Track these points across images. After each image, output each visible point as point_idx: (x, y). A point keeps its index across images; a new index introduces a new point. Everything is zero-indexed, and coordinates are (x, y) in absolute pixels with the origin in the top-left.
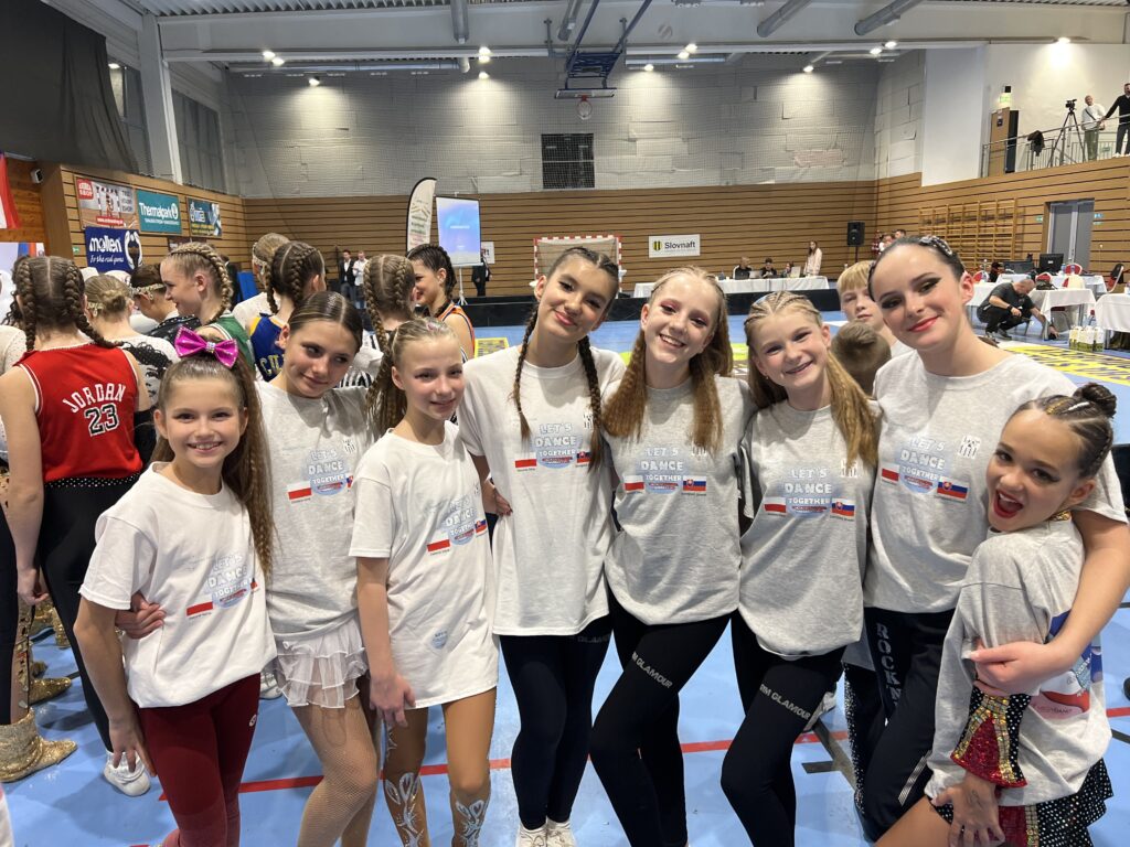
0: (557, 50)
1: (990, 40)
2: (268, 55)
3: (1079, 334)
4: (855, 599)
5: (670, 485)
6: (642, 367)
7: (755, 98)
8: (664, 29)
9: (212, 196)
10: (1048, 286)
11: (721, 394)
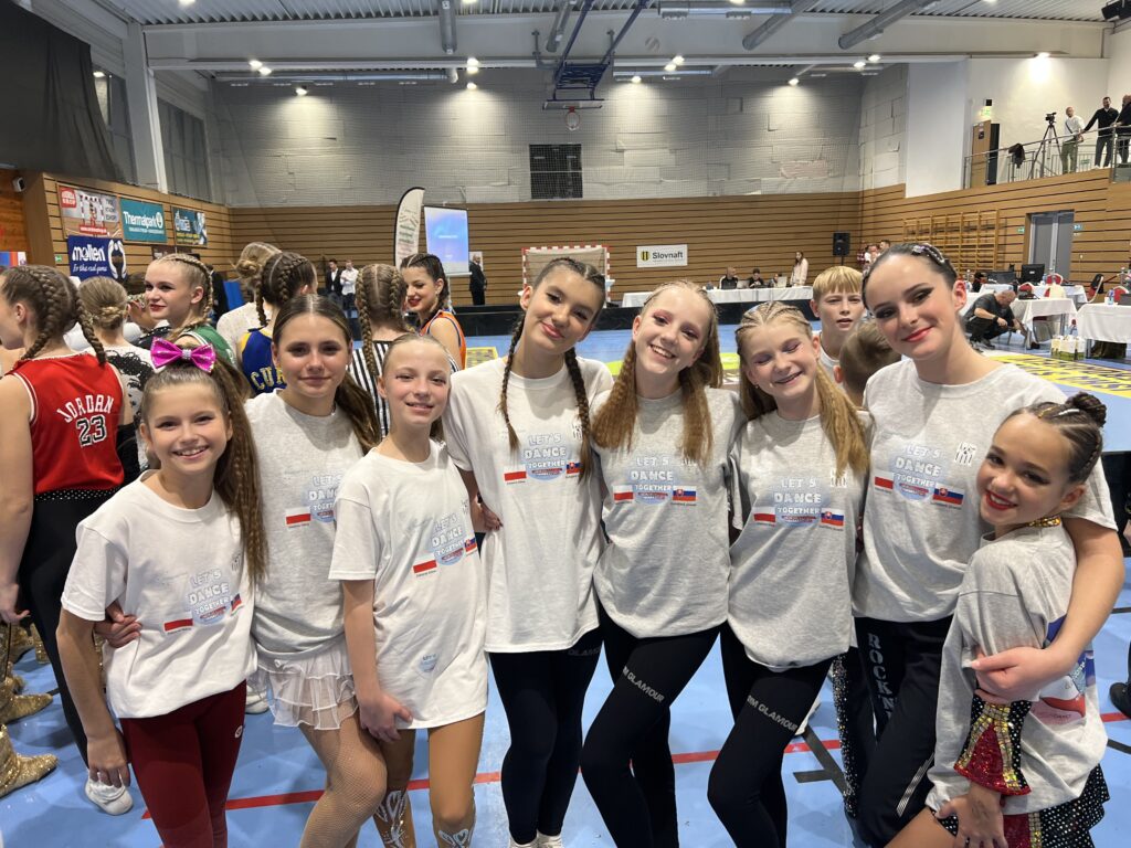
0: (545, 62)
1: (971, 54)
2: (255, 65)
3: (1061, 343)
4: (844, 610)
5: (660, 495)
6: (632, 378)
7: (741, 109)
8: (650, 42)
9: (198, 205)
10: (1030, 296)
11: (711, 405)
